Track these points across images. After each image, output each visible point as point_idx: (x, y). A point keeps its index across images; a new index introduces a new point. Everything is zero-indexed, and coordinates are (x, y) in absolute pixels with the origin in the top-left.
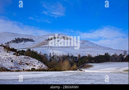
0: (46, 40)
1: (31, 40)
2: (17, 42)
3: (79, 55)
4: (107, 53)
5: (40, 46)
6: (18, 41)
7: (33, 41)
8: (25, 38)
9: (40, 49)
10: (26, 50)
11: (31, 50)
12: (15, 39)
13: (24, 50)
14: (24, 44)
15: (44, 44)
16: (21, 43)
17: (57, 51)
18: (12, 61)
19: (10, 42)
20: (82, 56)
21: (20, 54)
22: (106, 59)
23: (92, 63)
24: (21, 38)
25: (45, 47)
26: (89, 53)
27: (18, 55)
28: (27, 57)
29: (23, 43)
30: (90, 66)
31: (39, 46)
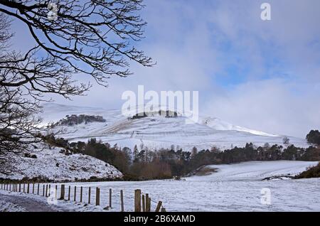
0: (129, 118)
1: (100, 119)
2: (71, 124)
3: (195, 149)
4: (251, 143)
5: (116, 132)
6: (72, 120)
7: (104, 121)
8: (86, 114)
9: (116, 137)
10: (86, 141)
11: (98, 140)
12: (66, 118)
13: (82, 140)
14: (84, 128)
15: (125, 128)
16: (79, 125)
17: (150, 142)
18: (57, 165)
19: (58, 123)
20: (199, 150)
21: (71, 150)
22: (245, 156)
23: (217, 163)
24: (78, 115)
25: (127, 133)
26: (214, 144)
27: (67, 154)
28: (85, 156)
29: (83, 124)
30: (213, 170)
31: (114, 131)
